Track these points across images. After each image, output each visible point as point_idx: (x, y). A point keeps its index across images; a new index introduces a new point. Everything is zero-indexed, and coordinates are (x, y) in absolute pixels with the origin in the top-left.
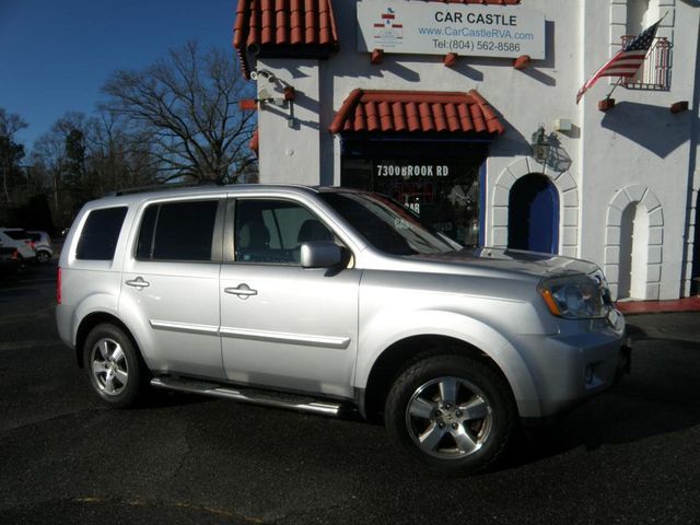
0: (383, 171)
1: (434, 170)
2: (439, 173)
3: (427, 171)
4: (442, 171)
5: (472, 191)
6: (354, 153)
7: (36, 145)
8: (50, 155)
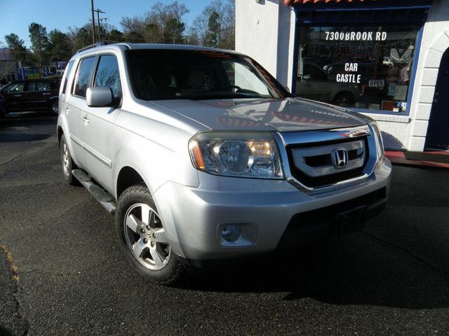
0: (330, 36)
1: (374, 36)
2: (378, 38)
3: (366, 36)
4: (382, 36)
5: (407, 54)
6: (306, 22)
7: (194, 22)
8: (201, 29)
